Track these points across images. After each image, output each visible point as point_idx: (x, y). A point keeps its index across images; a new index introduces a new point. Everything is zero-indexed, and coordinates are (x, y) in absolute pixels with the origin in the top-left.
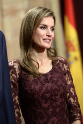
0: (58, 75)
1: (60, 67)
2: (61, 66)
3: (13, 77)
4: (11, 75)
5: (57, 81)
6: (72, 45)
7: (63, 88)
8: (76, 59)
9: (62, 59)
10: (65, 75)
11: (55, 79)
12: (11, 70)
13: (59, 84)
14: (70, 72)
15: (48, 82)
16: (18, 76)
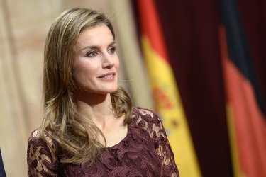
0: (140, 147)
1: (144, 131)
2: (146, 127)
3: (45, 162)
4: (40, 158)
5: (139, 160)
6: (164, 97)
7: (153, 173)
8: (175, 124)
9: (149, 113)
10: (156, 146)
11: (135, 157)
12: (39, 148)
13: (144, 165)
14: (167, 140)
15: (120, 165)
16: (55, 159)
